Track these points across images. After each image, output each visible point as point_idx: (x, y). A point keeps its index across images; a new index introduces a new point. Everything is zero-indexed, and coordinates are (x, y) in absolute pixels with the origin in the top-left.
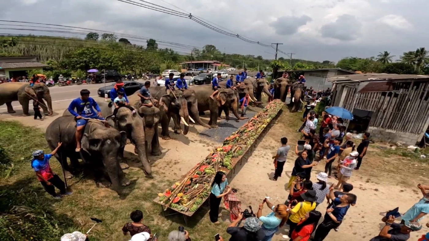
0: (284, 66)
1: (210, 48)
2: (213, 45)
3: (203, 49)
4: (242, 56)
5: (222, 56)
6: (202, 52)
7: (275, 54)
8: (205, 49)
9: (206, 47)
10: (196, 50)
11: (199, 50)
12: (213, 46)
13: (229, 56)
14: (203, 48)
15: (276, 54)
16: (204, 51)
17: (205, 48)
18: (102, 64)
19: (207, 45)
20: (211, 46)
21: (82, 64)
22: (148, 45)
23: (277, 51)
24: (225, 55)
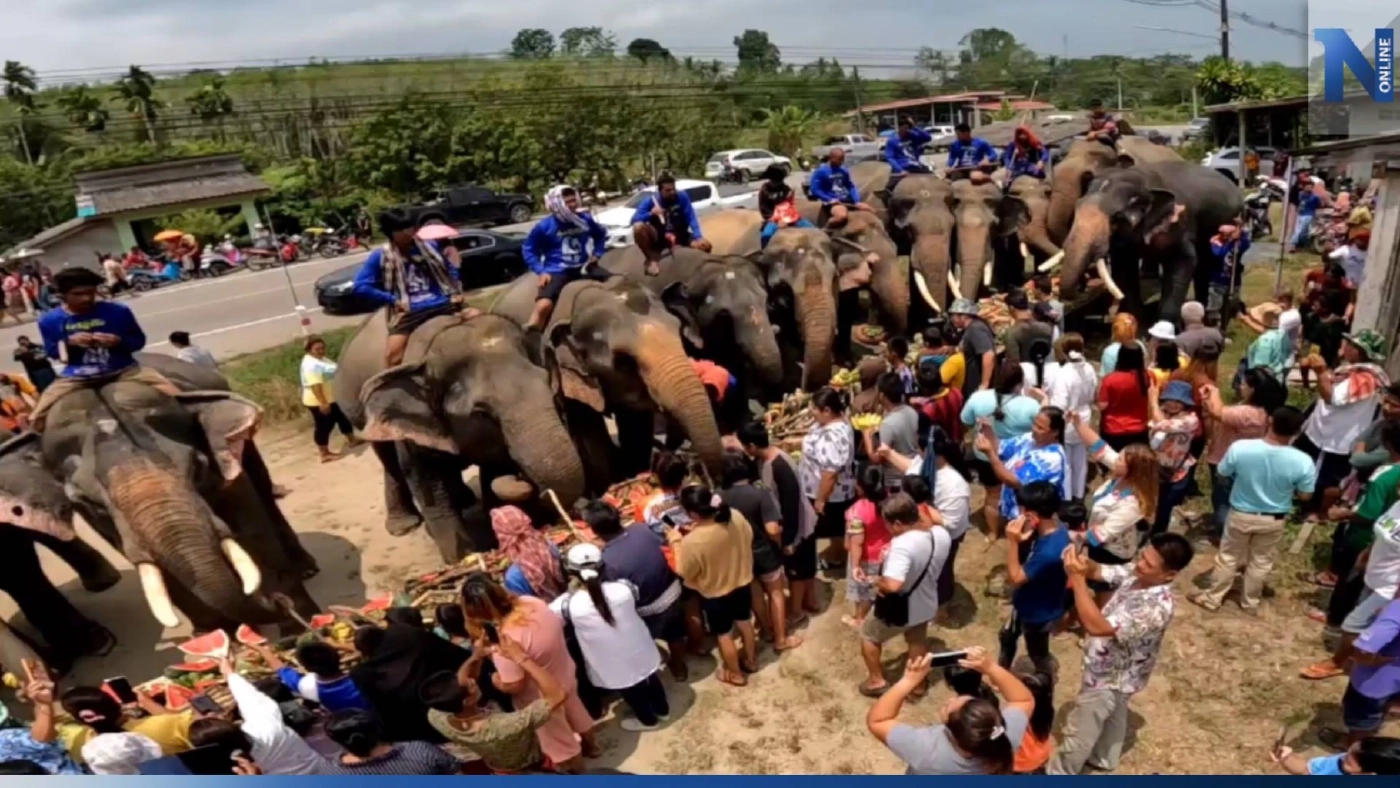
0: (1257, 84)
1: (991, 42)
2: (1000, 27)
3: (962, 48)
4: (1135, 62)
5: (1045, 70)
6: (957, 62)
7: (1220, 35)
8: (968, 46)
9: (974, 39)
10: (931, 57)
11: (945, 55)
12: (1003, 35)
13: (1074, 65)
14: (961, 43)
15: (1225, 35)
16: (965, 58)
17: (968, 41)
18: (460, 159)
19: (978, 31)
20: (994, 32)
21: (385, 167)
22: (741, 56)
23: (1224, 19)
24: (1058, 63)
